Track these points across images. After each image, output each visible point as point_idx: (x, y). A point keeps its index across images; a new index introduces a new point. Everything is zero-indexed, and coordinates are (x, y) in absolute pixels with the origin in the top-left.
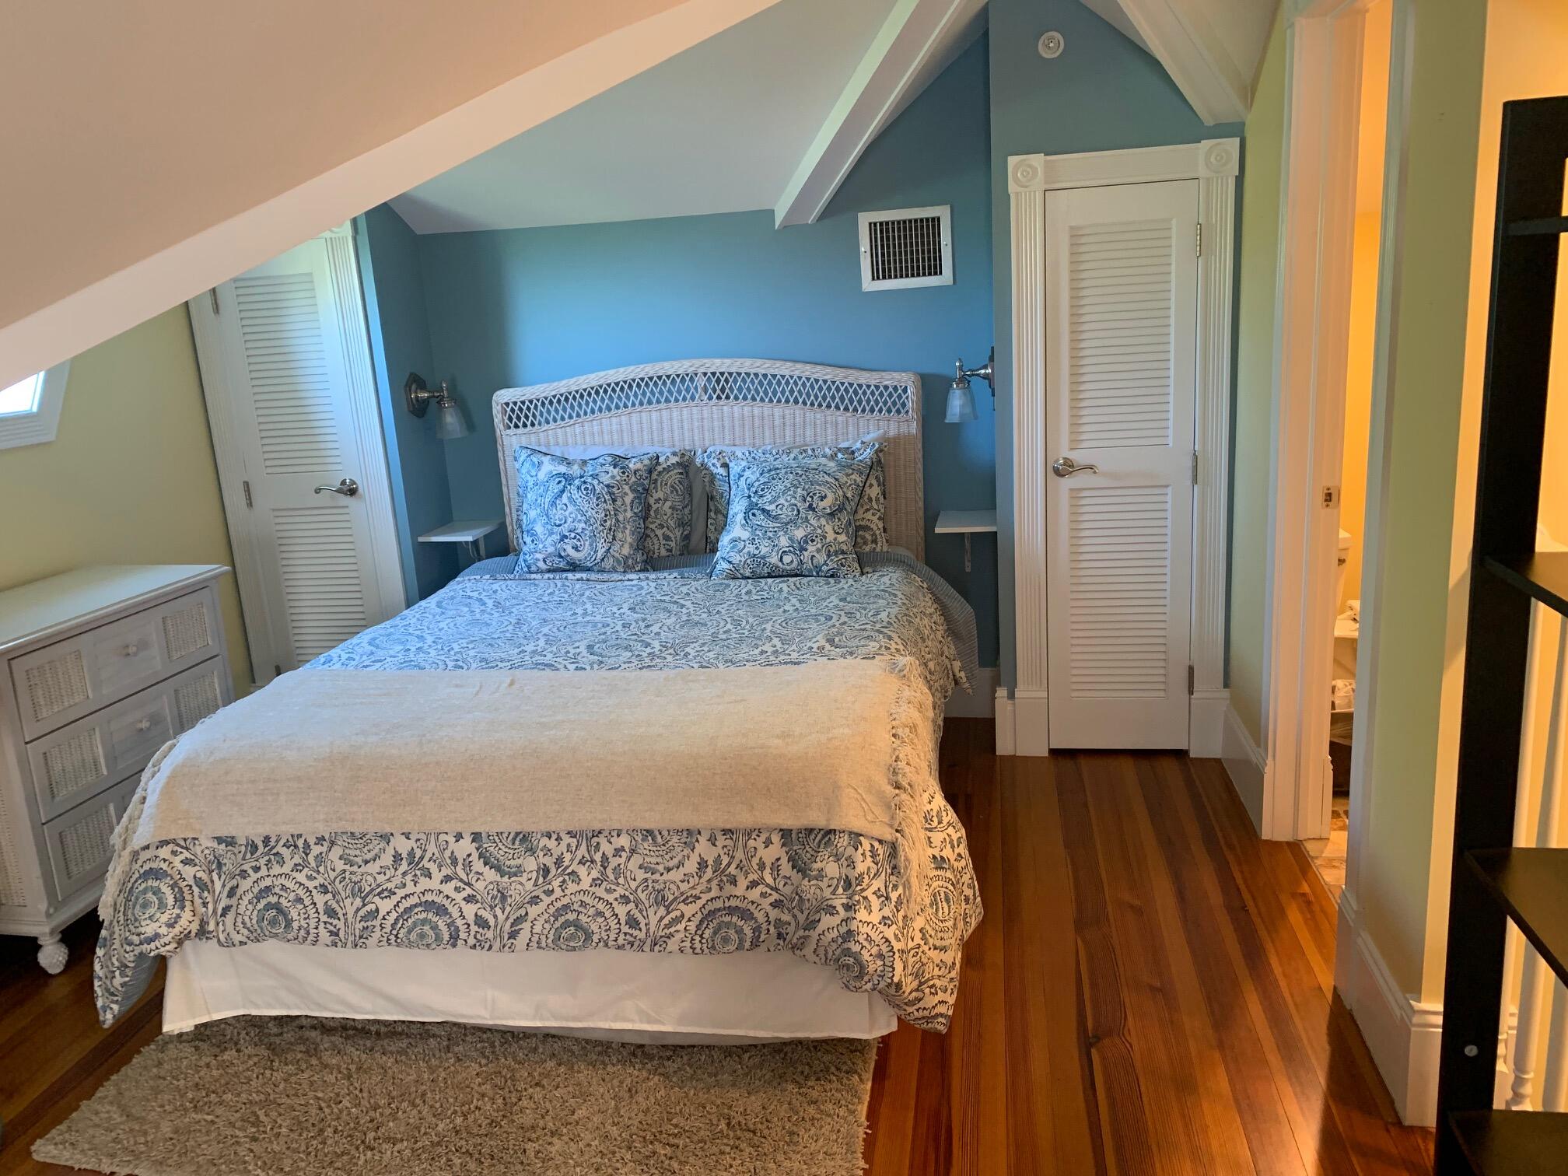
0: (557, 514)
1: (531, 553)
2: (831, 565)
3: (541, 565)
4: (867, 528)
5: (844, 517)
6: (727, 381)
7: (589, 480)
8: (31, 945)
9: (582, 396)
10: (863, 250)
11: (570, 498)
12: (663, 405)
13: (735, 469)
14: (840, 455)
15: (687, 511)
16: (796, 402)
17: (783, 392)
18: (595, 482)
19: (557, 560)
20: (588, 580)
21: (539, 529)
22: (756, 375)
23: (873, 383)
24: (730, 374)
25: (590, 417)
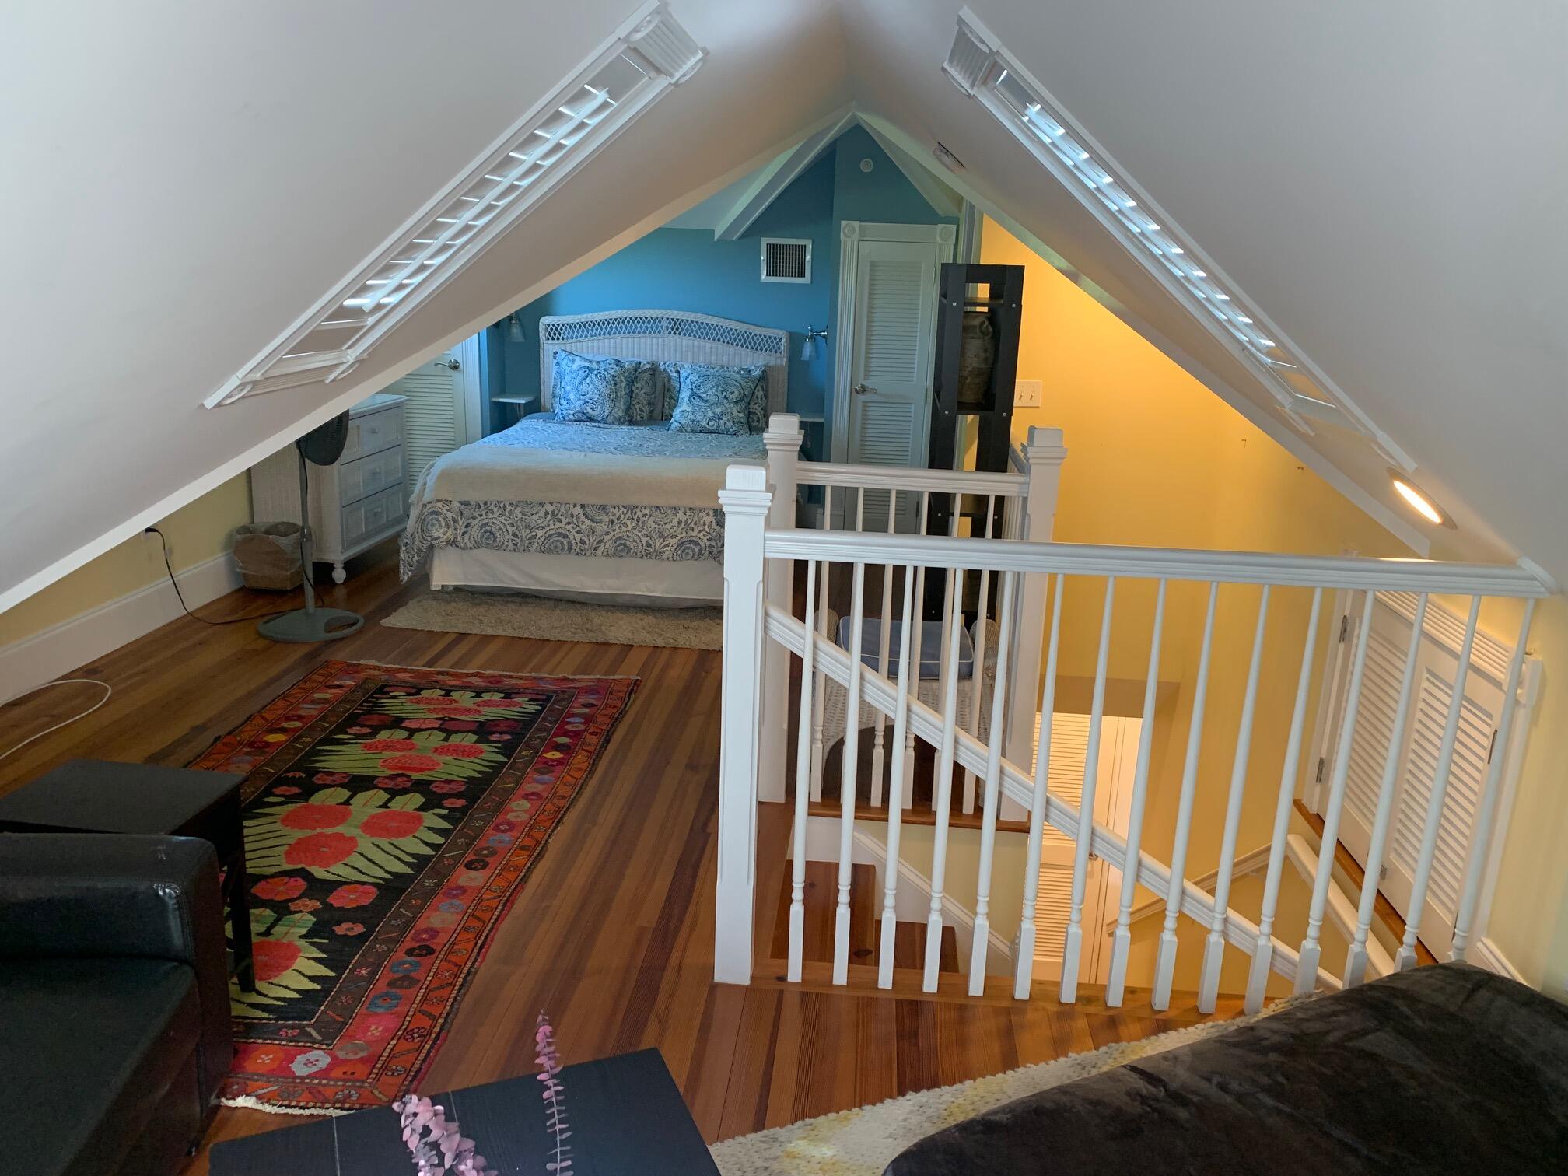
0: (583, 389)
1: (566, 410)
2: (735, 429)
3: (571, 417)
4: (755, 414)
5: (743, 404)
6: (680, 324)
7: (603, 371)
8: (330, 567)
9: (594, 325)
10: (762, 258)
11: (591, 381)
12: (641, 335)
13: (684, 373)
14: (742, 372)
15: (653, 397)
16: (719, 340)
17: (712, 334)
18: (606, 373)
19: (581, 415)
20: (599, 427)
21: (572, 397)
22: (697, 322)
23: (763, 334)
24: (682, 320)
25: (598, 337)
